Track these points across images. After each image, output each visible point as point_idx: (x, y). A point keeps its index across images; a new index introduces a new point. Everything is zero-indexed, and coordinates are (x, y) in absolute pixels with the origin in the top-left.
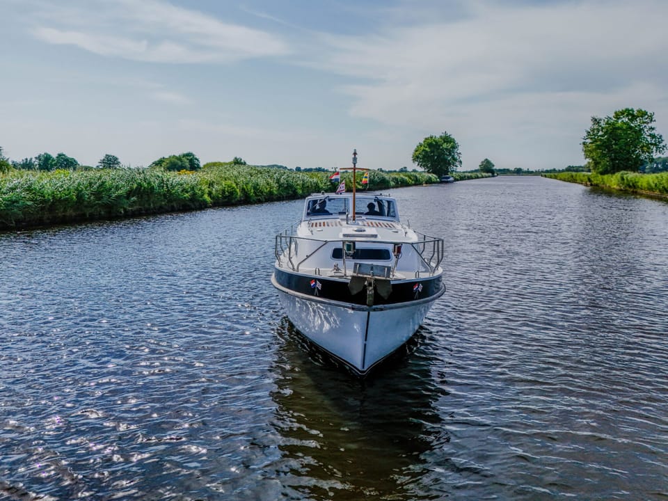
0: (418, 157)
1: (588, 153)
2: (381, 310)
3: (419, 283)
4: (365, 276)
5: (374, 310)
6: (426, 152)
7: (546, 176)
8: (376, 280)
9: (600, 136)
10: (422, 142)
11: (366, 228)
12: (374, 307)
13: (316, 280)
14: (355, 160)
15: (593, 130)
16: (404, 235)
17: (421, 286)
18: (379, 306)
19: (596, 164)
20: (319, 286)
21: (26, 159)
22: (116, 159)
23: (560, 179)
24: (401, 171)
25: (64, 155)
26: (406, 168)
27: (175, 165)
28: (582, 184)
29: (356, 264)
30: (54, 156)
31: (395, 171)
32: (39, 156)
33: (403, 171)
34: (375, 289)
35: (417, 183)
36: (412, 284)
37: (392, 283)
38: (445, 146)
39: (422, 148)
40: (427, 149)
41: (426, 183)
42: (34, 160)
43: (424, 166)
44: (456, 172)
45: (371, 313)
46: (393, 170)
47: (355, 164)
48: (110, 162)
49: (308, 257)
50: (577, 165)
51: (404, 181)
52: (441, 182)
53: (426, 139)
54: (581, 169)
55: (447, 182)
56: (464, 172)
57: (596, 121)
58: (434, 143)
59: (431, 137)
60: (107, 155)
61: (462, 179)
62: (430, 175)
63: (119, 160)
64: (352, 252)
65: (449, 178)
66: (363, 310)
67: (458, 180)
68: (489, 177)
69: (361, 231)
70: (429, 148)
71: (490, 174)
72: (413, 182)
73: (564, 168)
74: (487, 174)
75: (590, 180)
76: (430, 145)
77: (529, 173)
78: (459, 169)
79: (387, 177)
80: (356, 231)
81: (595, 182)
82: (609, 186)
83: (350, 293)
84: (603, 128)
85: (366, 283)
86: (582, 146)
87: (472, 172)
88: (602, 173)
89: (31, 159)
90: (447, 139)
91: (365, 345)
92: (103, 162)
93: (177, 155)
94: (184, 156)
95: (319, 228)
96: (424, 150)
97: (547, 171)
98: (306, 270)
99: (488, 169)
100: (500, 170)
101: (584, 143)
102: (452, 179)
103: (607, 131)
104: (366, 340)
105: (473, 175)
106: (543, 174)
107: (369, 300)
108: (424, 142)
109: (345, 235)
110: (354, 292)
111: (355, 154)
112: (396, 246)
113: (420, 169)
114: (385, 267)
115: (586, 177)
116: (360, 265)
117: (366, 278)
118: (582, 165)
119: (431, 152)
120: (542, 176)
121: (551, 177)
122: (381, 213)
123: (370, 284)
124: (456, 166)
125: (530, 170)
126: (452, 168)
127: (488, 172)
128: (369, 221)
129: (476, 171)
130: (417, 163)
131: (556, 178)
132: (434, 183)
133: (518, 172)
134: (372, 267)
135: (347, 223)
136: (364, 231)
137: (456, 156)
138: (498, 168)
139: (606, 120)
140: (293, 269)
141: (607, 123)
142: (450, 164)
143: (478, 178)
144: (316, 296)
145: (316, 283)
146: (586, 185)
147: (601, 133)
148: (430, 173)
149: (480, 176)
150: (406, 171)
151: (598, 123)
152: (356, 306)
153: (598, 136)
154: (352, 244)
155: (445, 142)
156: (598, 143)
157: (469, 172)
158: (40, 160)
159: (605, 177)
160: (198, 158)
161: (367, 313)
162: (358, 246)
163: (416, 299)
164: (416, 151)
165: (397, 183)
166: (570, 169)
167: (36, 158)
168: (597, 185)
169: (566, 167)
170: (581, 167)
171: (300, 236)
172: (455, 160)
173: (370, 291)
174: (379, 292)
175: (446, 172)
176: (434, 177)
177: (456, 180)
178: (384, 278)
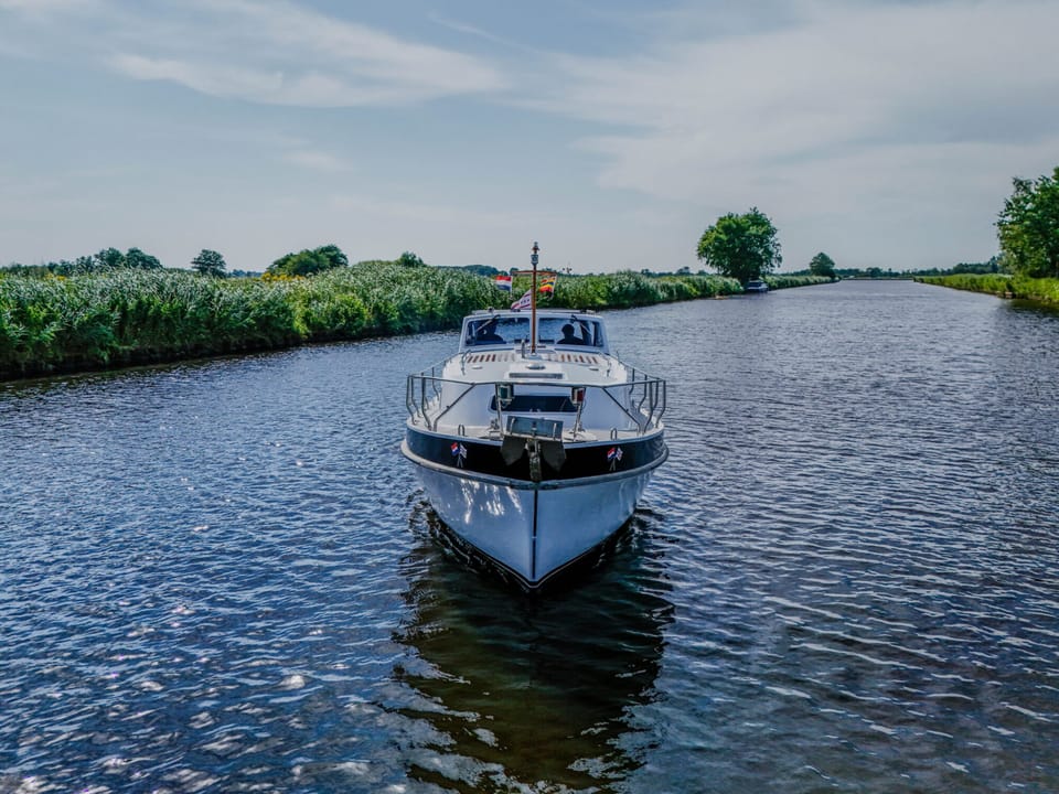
0: (706, 250)
1: (1007, 240)
2: (555, 487)
3: (616, 446)
4: (523, 436)
5: (543, 488)
6: (721, 241)
7: (922, 281)
8: (541, 442)
9: (1029, 210)
10: (714, 224)
11: (547, 365)
12: (544, 483)
13: (459, 443)
14: (535, 258)
15: (1017, 201)
16: (605, 375)
17: (620, 452)
18: (549, 482)
19: (1022, 260)
20: (463, 452)
21: (83, 258)
22: (219, 257)
23: (951, 286)
24: (681, 273)
25: (138, 251)
26: (687, 268)
27: (306, 265)
28: (994, 294)
29: (510, 418)
30: (124, 252)
31: (670, 274)
32: (102, 253)
33: (683, 273)
34: (541, 455)
35: (705, 293)
36: (605, 448)
37: (565, 447)
38: (753, 230)
39: (714, 234)
40: (722, 236)
41: (721, 294)
42: (93, 259)
43: (718, 264)
44: (771, 274)
45: (540, 492)
46: (667, 272)
47: (535, 265)
48: (209, 264)
49: (449, 408)
50: (975, 263)
51: (682, 292)
52: (747, 292)
53: (721, 219)
54: (979, 268)
55: (758, 292)
56: (783, 275)
57: (1020, 184)
58: (734, 226)
59: (730, 217)
60: (204, 251)
61: (782, 285)
62: (728, 280)
63: (223, 259)
64: (508, 400)
65: (760, 284)
66: (526, 488)
67: (775, 288)
68: (826, 282)
69: (538, 368)
70: (726, 235)
71: (828, 278)
72: (699, 293)
73: (951, 268)
74: (824, 279)
75: (1010, 288)
76: (727, 229)
77: (892, 275)
78: (776, 270)
79: (652, 283)
80: (531, 368)
81: (1021, 291)
82: (1050, 299)
83: (505, 463)
84: (1034, 197)
85: (526, 447)
86: (997, 228)
87: (797, 274)
88: (1036, 275)
89: (90, 258)
90: (757, 219)
91: (534, 543)
92: (196, 262)
93: (311, 249)
94: (323, 251)
95: (477, 365)
96: (716, 239)
97: (922, 273)
98: (447, 428)
99: (823, 269)
100: (843, 272)
101: (1000, 224)
102: (764, 286)
103: (1042, 203)
104: (535, 535)
105: (801, 279)
106: (917, 277)
107: (534, 471)
108: (718, 224)
109: (512, 375)
110: (511, 460)
111: (536, 249)
112: (576, 391)
113: (712, 271)
114: (554, 422)
115: (1003, 283)
116: (517, 419)
117: (526, 439)
118: (982, 263)
119: (729, 241)
120: (915, 280)
121: (932, 283)
122: (585, 341)
123: (532, 448)
124: (772, 266)
125: (893, 271)
126: (763, 269)
127: (824, 275)
128: (559, 354)
129: (803, 273)
130: (705, 260)
131: (942, 284)
132: (735, 293)
133: (874, 274)
134: (535, 422)
135: (523, 357)
136: (543, 368)
137: (771, 248)
138: (839, 269)
139: (1041, 182)
140: (429, 427)
141: (1044, 189)
142: (761, 261)
143: (807, 283)
144: (459, 468)
145: (459, 447)
146: (1004, 297)
147: (1029, 206)
148: (727, 276)
149: (812, 281)
150: (688, 274)
151: (1025, 188)
152: (517, 482)
153: (1026, 212)
154: (508, 387)
155: (753, 224)
156: (1027, 223)
157: (792, 275)
158: (102, 259)
159: (1043, 282)
160: (345, 253)
161: (533, 492)
162: (518, 391)
163: (612, 472)
164: (704, 240)
165: (671, 293)
166: (961, 269)
167: (96, 256)
168: (1024, 296)
169: (955, 265)
170: (980, 265)
171: (445, 377)
172: (770, 254)
173: (535, 460)
174: (547, 459)
175: (756, 275)
176: (733, 282)
177: (771, 288)
178: (551, 439)
